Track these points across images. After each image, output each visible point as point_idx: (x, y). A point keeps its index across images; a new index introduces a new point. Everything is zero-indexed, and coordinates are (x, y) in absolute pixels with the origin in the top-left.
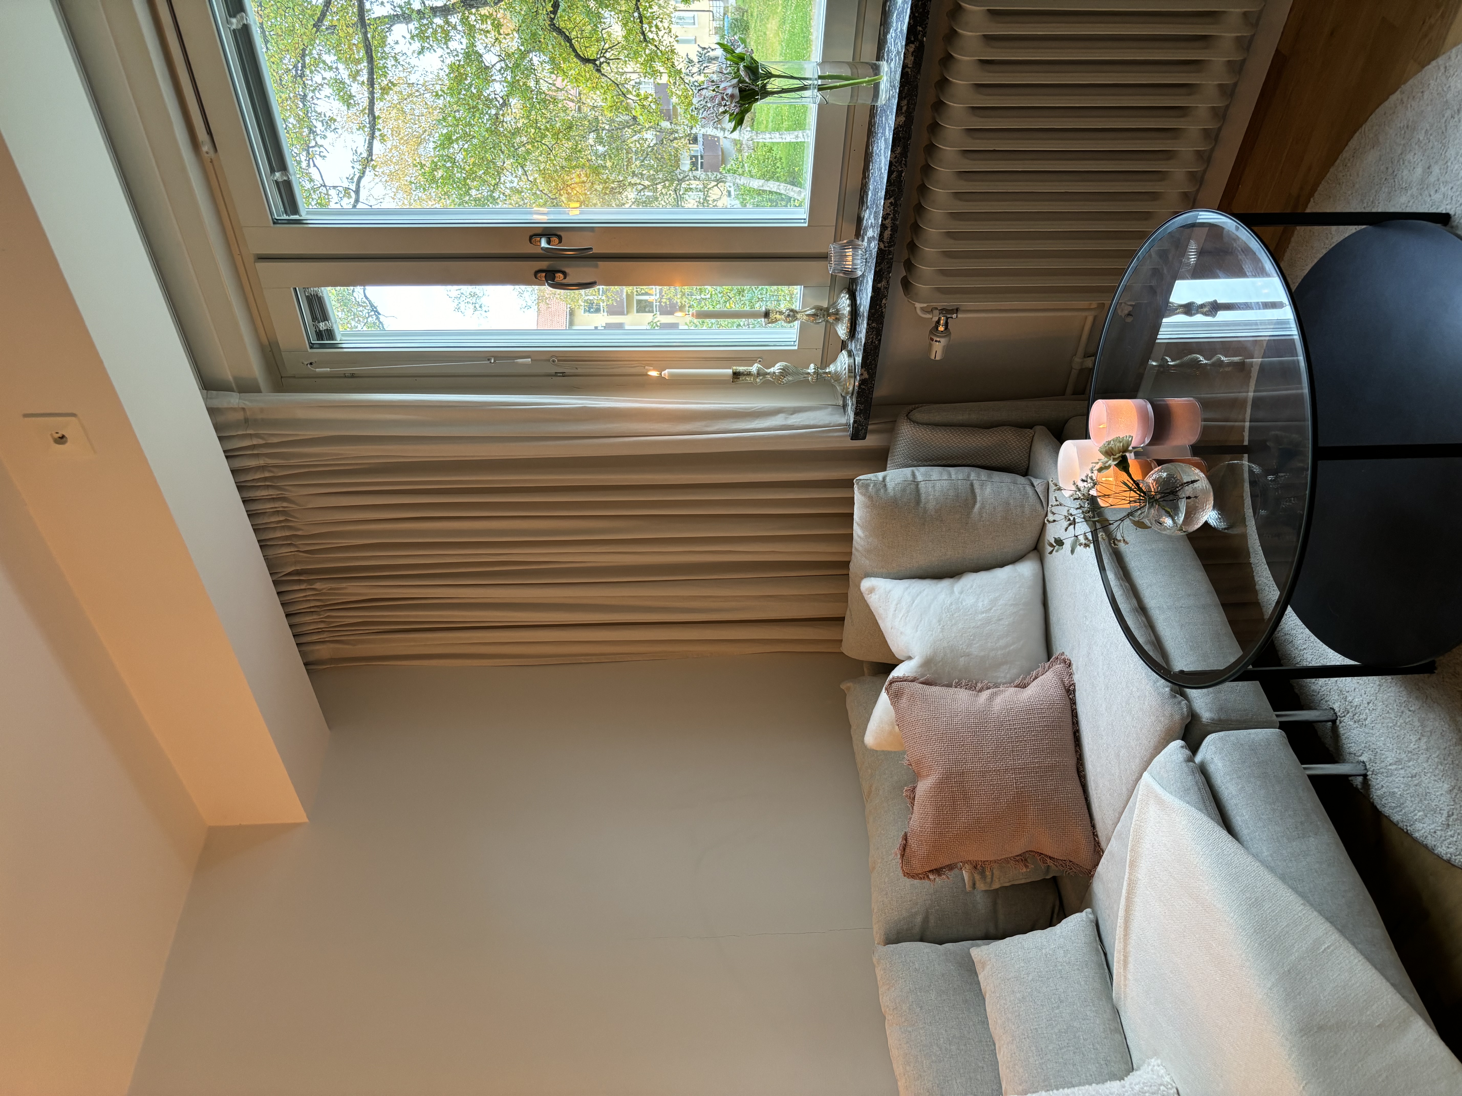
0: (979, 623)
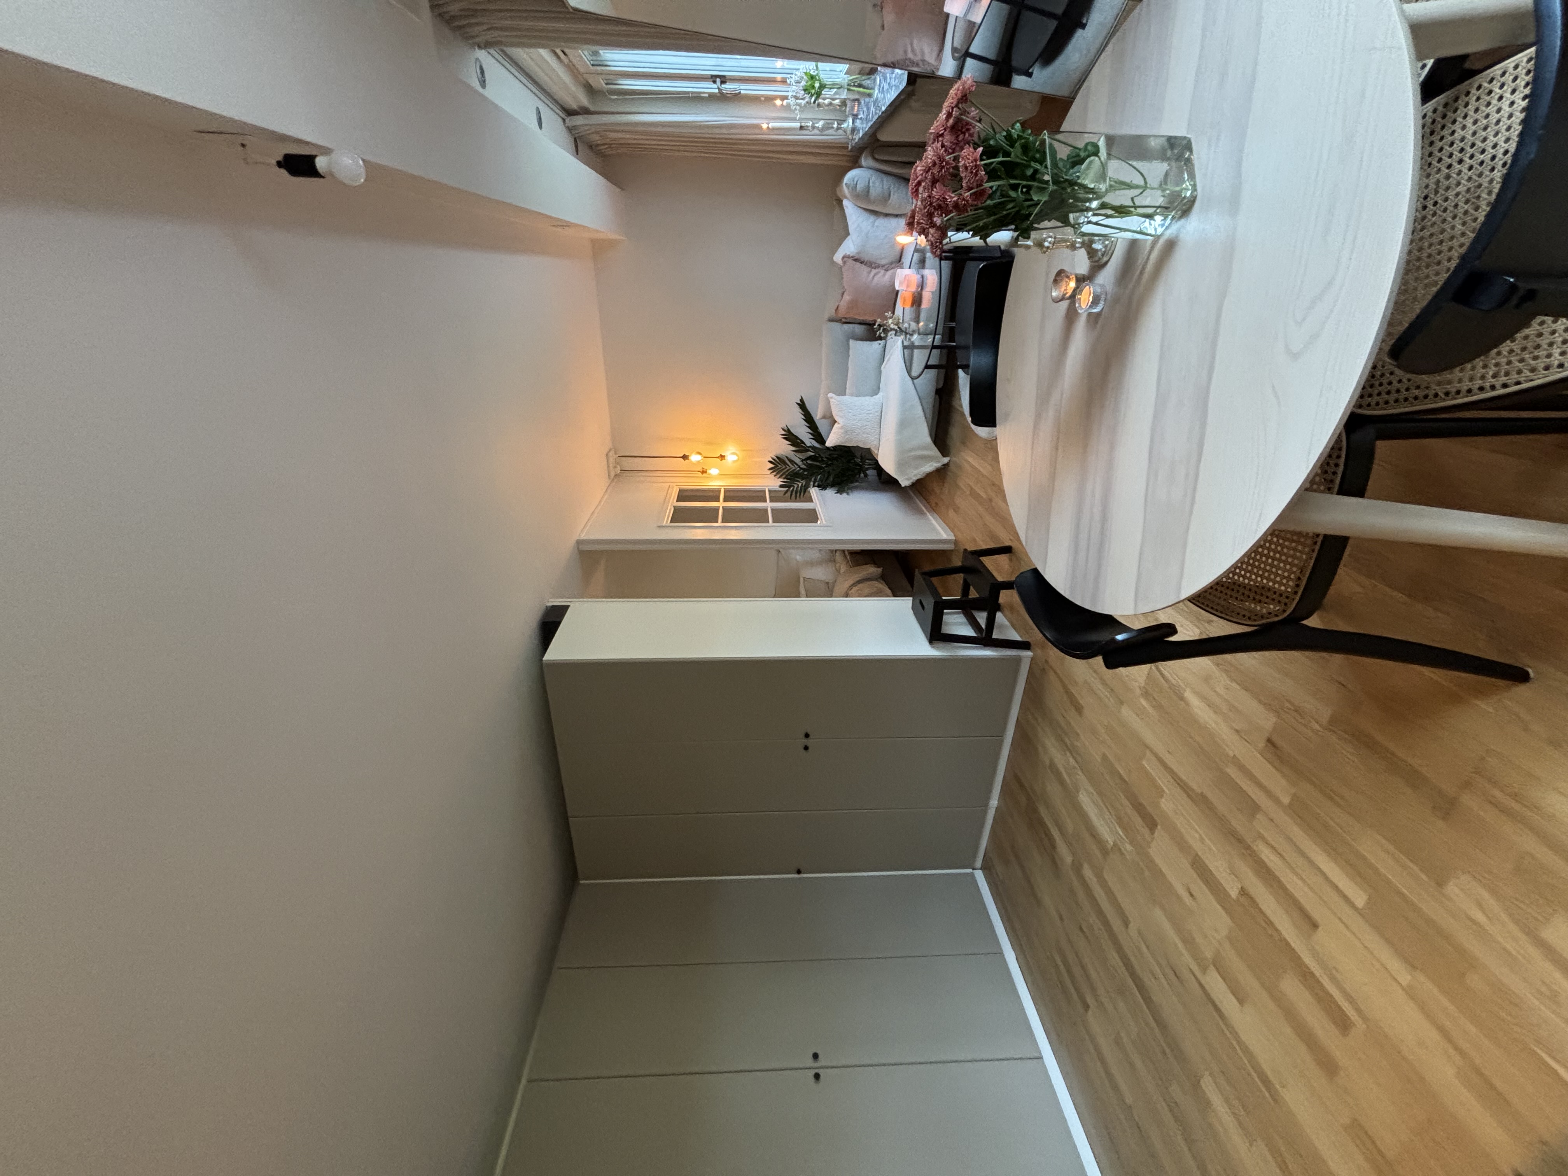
0: (878, 243)
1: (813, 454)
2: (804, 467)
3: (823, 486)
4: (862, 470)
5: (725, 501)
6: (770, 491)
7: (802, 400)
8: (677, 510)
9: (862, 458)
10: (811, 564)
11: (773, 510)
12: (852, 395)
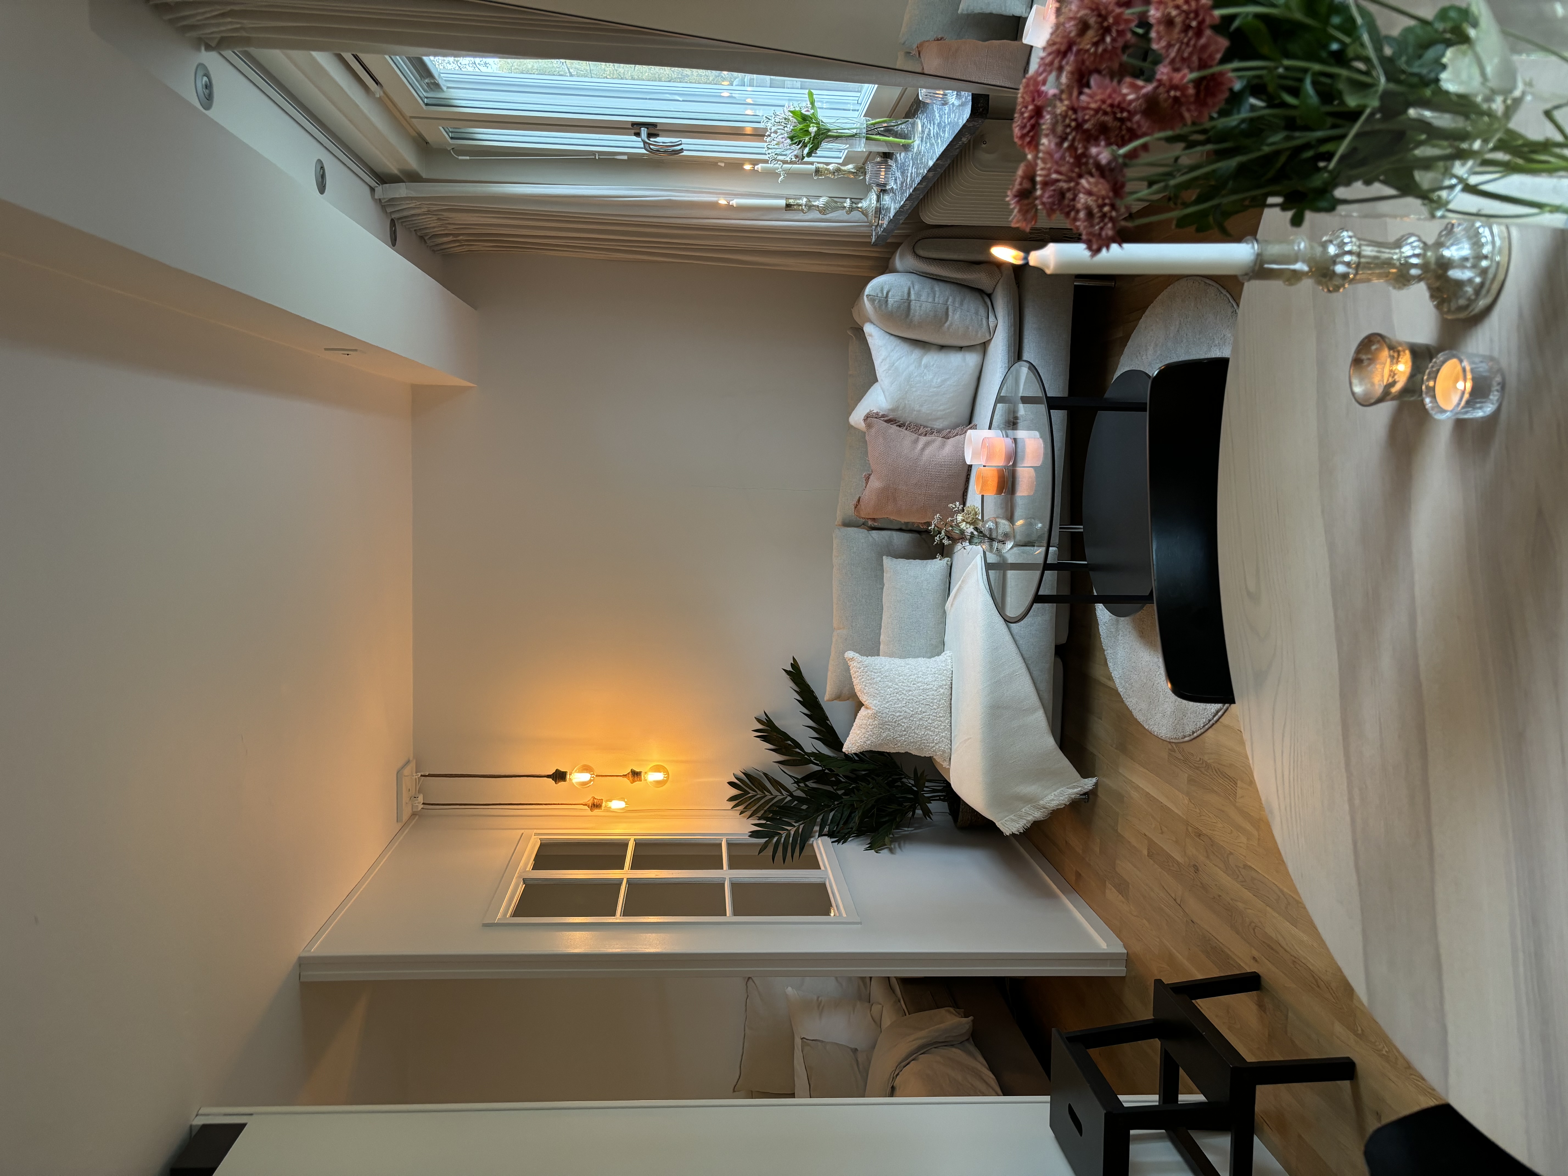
0: (931, 394)
1: (820, 768)
2: (803, 795)
3: (839, 835)
4: (918, 800)
5: (634, 867)
6: (730, 845)
7: (795, 665)
8: (532, 889)
9: (917, 778)
10: (819, 1006)
11: (736, 886)
12: (892, 655)
